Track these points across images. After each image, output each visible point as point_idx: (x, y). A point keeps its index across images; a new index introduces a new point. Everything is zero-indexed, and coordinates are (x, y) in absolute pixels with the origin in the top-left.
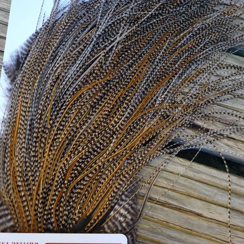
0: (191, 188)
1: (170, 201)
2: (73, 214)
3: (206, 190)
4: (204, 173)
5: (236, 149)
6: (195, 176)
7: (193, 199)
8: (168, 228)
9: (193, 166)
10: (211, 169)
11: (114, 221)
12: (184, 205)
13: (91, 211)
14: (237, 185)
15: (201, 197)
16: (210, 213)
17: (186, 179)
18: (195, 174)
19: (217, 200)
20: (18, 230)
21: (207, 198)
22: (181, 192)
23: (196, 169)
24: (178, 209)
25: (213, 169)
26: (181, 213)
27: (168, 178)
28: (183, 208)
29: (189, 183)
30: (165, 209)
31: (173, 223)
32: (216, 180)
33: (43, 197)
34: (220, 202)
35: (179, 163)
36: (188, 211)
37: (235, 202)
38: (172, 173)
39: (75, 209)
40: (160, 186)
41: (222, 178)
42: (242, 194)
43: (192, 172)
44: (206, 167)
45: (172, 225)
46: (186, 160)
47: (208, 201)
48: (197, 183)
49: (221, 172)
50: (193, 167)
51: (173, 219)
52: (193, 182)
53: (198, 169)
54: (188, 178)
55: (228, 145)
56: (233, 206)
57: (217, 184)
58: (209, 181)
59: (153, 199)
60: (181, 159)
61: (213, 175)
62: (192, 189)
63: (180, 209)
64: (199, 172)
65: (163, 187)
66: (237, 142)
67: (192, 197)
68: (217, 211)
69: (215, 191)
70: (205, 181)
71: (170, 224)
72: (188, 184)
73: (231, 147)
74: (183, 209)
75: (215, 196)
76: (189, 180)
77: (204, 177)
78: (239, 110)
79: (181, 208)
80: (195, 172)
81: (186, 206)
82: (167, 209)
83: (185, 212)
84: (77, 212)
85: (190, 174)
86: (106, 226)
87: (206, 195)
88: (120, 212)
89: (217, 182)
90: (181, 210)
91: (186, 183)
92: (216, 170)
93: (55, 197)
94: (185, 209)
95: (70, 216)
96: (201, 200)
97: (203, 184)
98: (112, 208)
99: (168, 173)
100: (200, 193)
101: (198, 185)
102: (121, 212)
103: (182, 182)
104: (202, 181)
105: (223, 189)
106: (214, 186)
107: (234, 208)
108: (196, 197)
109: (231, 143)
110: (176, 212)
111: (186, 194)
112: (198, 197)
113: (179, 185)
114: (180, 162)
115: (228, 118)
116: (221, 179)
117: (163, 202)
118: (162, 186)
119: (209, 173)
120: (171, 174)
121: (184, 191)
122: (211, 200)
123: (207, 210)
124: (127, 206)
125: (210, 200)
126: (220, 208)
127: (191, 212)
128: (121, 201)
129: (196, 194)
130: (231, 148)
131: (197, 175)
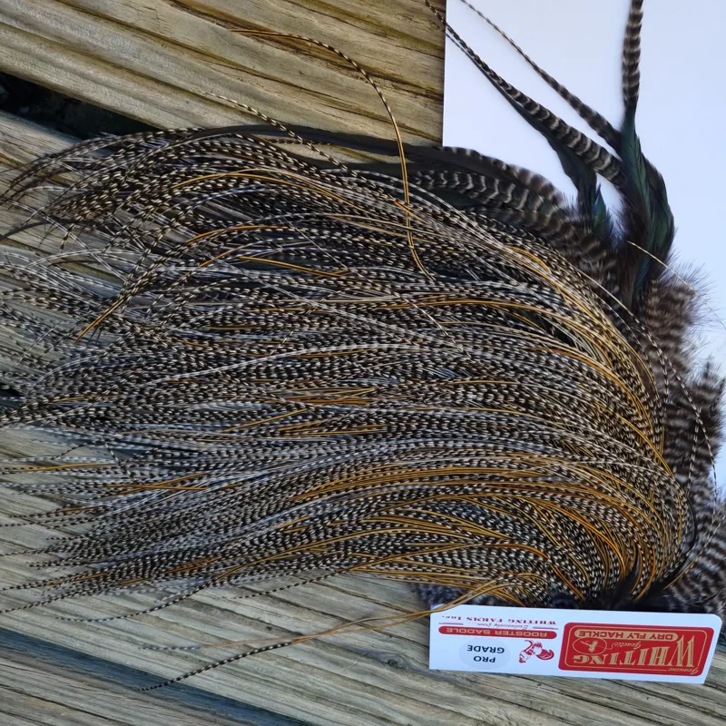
0: (197, 71)
1: (250, 41)
3: (161, 66)
4: (164, 108)
6: (187, 102)
7: (194, 45)
12: (216, 31)
14: (83, 76)
15: (174, 51)
16: (153, 7)
17: (208, 96)
18: (186, 108)
19: (135, 39)
21: (158, 46)
22: (222, 63)
23: (182, 121)
25: (140, 118)
26: (224, 11)
27: (253, 101)
28: (217, 24)
29: (201, 86)
30: (265, 22)
32: (135, 90)
34: (127, 34)
36: (206, 15)
37: (90, 32)
40: (273, 82)
41: (120, 96)
42: (73, 53)
43: (193, 114)
47: (156, 39)
48: (181, 84)
49: (122, 109)
52: (192, 88)
53: (178, 119)
54: (203, 98)
56: (96, 24)
57: (134, 81)
58: (153, 88)
59: (292, 50)
61: (143, 104)
62: (195, 71)
63: (226, 21)
64: (177, 112)
65: (265, 78)
67: (196, 51)
68: (133, 10)
69: (137, 64)
70: (161, 88)
72: (203, 83)
74: (218, 22)
75: (140, 51)
76: (201, 94)
77: (166, 99)
79: (223, 24)
80: (187, 113)
81: (213, 29)
82: (257, 23)
83: (213, 14)
85: (198, 108)
87: (161, 54)
89: (132, 86)
90: (224, 18)
91: (210, 86)
92: (135, 116)
94: (213, 22)
96: (175, 43)
97: (168, 81)
100: (176, 60)
101: (180, 79)
103: (220, 89)
104: (168, 90)
105: (120, 67)
106: (141, 75)
107: (93, 17)
108: (184, 50)
110: (238, 15)
111: (210, 59)
112: (181, 49)
113: (227, 81)
116: (124, 92)
117: (268, 42)
118: (268, 81)
119: (152, 108)
121: (214, 66)
122: (149, 40)
123: (160, 17)
125: (152, 41)
126: (130, 21)
127: (199, 14)
129: (186, 57)
131: (181, 106)
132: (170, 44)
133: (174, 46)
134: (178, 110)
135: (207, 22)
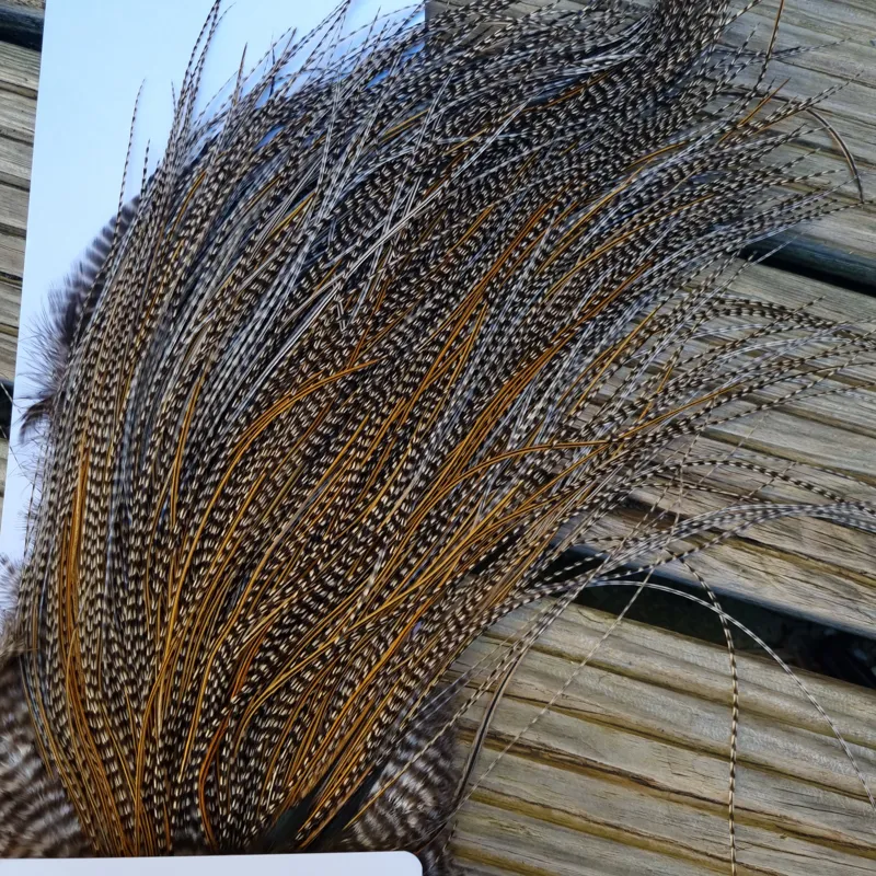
0: (618, 703)
1: (554, 744)
2: (258, 794)
3: (664, 706)
4: (660, 654)
5: (760, 577)
6: (630, 664)
7: (625, 735)
8: (547, 823)
9: (627, 632)
10: (682, 639)
11: (382, 811)
12: (597, 753)
13: (312, 783)
14: (761, 688)
15: (649, 726)
16: (676, 777)
17: (604, 673)
18: (632, 657)
19: (696, 736)
20: (97, 848)
21: (669, 730)
22: (588, 715)
23: (636, 641)
24: (579, 764)
25: (688, 640)
26: (587, 778)
27: (548, 671)
28: (595, 762)
29: (613, 685)
30: (538, 769)
31: (563, 808)
32: (696, 675)
33: (165, 745)
34: (707, 741)
35: (581, 625)
36: (610, 772)
37: (752, 742)
38: (560, 655)
39: (263, 780)
40: (525, 696)
41: (714, 666)
42: (773, 714)
43: (622, 650)
44: (666, 633)
45: (562, 814)
46: (606, 614)
47: (670, 738)
48: (639, 686)
49: (712, 650)
50: (625, 635)
51: (563, 797)
52: (626, 682)
53: (640, 643)
55: (735, 565)
56: (746, 752)
57: (697, 684)
58: (674, 677)
59: (503, 737)
60: (588, 613)
61: (686, 658)
62: (622, 703)
63: (586, 765)
64: (643, 651)
65: (534, 700)
66: (762, 553)
67: (621, 728)
68: (699, 771)
69: (693, 707)
70: (663, 679)
71: (553, 811)
72: (610, 689)
73: (744, 571)
74: (594, 764)
75: (691, 722)
76: (613, 675)
77: (658, 666)
78: (773, 451)
79: (588, 762)
80: (630, 651)
81: (602, 756)
82: (546, 767)
83: (601, 774)
84: (270, 786)
85: (617, 657)
86: (358, 827)
87: (664, 720)
88: (401, 783)
89: (700, 679)
90: (588, 770)
91: (603, 687)
92: (696, 642)
93: (203, 747)
94: (600, 764)
95: (250, 800)
96: (648, 735)
97: (655, 688)
98: (377, 772)
99: (548, 656)
100: (647, 715)
101: (640, 692)
102: (404, 784)
103: (591, 683)
104: (654, 677)
105: (715, 701)
106: (689, 693)
107: (749, 759)
108: (635, 727)
109: (742, 557)
110: (571, 775)
111: (604, 719)
112: (639, 729)
113: (581, 693)
114: (584, 622)
115: (738, 476)
116: (709, 671)
117: (532, 744)
118: (531, 697)
119: (674, 654)
120: (558, 659)
121: (598, 710)
122: (680, 736)
123: (667, 765)
124: (421, 765)
125: (676, 735)
126: (704, 759)
127: (618, 773)
128: (402, 750)
129: (634, 719)
130: (743, 575)
131: (638, 659)
132: (653, 733)
133: (649, 731)
134: (642, 654)
135: (608, 763)
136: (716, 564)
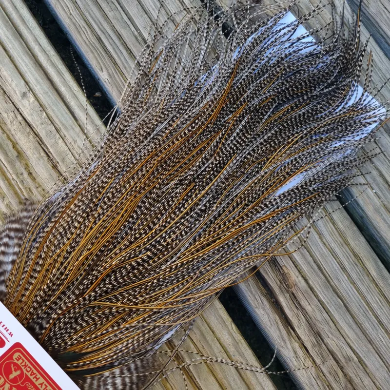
3: (234, 380)
5: (300, 363)
6: (234, 356)
7: (213, 378)
8: (163, 386)
9: (242, 344)
10: (258, 362)
12: (199, 377)
15: (224, 383)
17: (223, 351)
18: (237, 353)
23: (242, 349)
24: (189, 375)
26: (189, 382)
27: (205, 334)
28: (195, 379)
31: (172, 385)
32: (253, 379)
35: (228, 328)
36: (197, 387)
38: (213, 332)
41: (261, 381)
43: (235, 349)
44: (254, 355)
45: (170, 387)
46: (239, 332)
50: (240, 344)
51: (176, 381)
53: (243, 351)
54: (225, 352)
55: (295, 353)
57: (250, 383)
58: (245, 373)
59: (172, 344)
60: (233, 325)
62: (221, 366)
63: (191, 377)
64: (241, 354)
66: (307, 356)
67: (214, 375)
71: (168, 384)
73: (297, 357)
74: (194, 380)
76: (225, 354)
78: (337, 325)
79: (193, 377)
80: (238, 351)
81: (200, 379)
83: (194, 384)
84: (75, 337)
85: (231, 350)
87: (230, 385)
90: (191, 380)
91: (219, 355)
94: (197, 381)
96: (220, 385)
99: (209, 329)
100: (226, 378)
103: (216, 350)
106: (246, 383)
108: (218, 379)
109: (300, 352)
111: (210, 367)
112: (219, 381)
113: (210, 351)
114: (230, 328)
115: (320, 324)
116: (259, 381)
120: (211, 333)
129: (220, 375)
130: (296, 358)
131: (238, 356)
132: (223, 386)
133: (222, 384)
134: (241, 356)
135: (200, 384)
136: (289, 347)
